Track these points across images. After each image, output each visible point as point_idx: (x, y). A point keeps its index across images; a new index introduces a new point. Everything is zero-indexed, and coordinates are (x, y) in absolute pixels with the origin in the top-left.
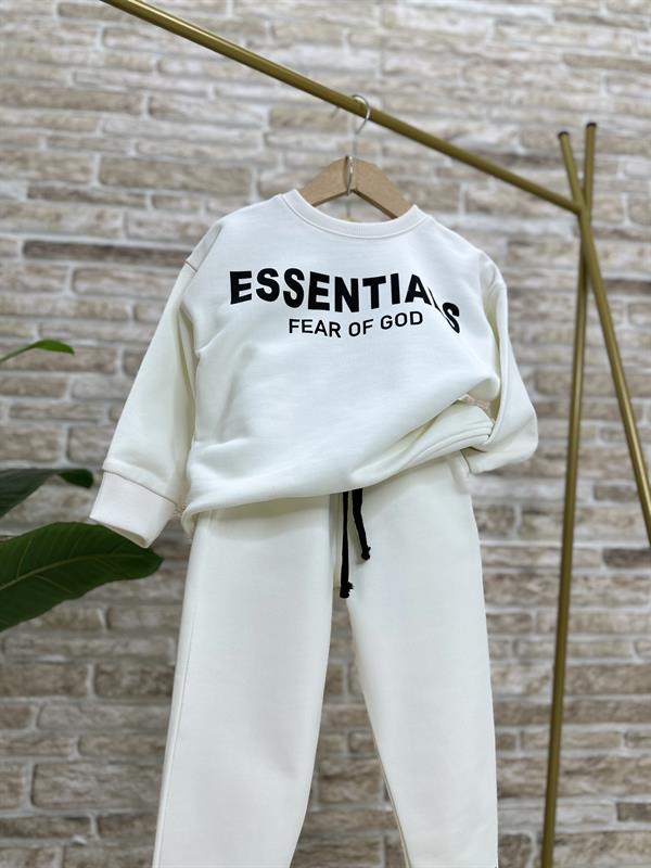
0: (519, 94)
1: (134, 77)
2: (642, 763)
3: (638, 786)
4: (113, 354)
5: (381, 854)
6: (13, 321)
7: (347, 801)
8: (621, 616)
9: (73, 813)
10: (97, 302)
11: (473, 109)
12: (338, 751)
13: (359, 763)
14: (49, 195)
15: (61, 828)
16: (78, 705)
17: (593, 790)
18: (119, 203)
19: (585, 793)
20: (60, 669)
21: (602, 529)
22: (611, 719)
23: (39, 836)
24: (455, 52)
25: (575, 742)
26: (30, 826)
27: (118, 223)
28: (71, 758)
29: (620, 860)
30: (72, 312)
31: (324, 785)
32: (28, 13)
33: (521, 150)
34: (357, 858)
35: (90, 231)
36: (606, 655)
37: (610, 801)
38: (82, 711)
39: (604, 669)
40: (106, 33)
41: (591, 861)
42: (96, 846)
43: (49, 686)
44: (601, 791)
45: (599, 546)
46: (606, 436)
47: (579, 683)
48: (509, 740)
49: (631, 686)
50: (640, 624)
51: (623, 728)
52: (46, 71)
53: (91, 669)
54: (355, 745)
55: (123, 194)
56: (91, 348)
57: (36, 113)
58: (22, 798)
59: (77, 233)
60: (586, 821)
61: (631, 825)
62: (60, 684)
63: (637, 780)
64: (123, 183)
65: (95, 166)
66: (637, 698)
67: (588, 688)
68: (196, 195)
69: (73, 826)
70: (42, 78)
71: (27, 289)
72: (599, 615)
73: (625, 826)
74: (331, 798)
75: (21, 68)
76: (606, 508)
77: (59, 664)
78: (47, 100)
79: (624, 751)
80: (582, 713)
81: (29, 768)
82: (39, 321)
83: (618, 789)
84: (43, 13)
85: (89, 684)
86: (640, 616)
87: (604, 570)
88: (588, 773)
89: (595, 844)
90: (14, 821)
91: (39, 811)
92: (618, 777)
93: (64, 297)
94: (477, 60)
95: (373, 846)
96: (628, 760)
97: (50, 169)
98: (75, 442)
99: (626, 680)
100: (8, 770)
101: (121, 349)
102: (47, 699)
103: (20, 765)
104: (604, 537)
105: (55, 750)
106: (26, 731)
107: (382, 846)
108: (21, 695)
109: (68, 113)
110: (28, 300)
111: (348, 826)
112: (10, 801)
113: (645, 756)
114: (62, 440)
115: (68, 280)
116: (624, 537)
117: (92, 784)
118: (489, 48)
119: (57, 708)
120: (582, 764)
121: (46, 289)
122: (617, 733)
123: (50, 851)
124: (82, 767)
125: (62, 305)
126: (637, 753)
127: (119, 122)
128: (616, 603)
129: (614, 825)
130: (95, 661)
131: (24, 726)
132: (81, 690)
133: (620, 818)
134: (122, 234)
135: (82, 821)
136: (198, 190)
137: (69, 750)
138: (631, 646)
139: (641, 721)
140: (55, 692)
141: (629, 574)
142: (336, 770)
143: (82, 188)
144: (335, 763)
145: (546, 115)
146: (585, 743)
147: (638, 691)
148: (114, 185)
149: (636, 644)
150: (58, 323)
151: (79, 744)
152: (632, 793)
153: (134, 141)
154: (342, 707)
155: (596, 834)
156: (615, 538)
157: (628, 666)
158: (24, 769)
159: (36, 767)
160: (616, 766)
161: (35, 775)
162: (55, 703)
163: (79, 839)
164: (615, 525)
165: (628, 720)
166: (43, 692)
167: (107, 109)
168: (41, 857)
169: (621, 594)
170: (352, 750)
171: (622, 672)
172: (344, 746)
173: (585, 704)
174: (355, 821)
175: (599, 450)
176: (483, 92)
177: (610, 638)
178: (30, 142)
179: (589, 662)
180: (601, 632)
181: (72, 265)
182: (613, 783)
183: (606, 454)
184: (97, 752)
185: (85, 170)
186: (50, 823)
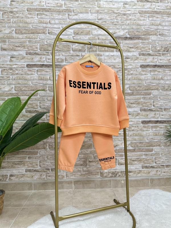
0: (128, 22)
1: (45, 25)
2: (147, 159)
3: (146, 163)
4: (46, 87)
5: (100, 174)
6: (26, 81)
7: (93, 165)
8: (144, 133)
9: (47, 168)
10: (42, 76)
11: (118, 27)
12: (92, 157)
13: (95, 159)
14: (30, 54)
15: (45, 170)
16: (46, 151)
17: (138, 164)
18: (44, 55)
19: (136, 164)
20: (43, 145)
21: (141, 117)
22: (141, 151)
23: (42, 172)
24: (114, 13)
25: (135, 155)
26: (40, 170)
27: (45, 59)
28: (46, 159)
29: (142, 175)
30: (38, 79)
31: (89, 163)
32: (21, 11)
33: (128, 36)
34: (95, 175)
35: (39, 61)
36: (141, 140)
37: (141, 165)
38: (47, 152)
39: (141, 143)
40: (37, 15)
41: (137, 175)
42: (51, 173)
43: (41, 148)
44: (139, 164)
45: (141, 120)
46: (143, 99)
47: (136, 145)
48: (122, 155)
49: (146, 145)
50: (148, 134)
51: (144, 153)
52: (26, 25)
53: (48, 145)
54: (94, 156)
55: (45, 53)
56: (42, 86)
57: (25, 35)
58: (38, 166)
59: (36, 62)
60: (136, 169)
61: (144, 169)
62: (43, 147)
63: (146, 162)
64: (45, 50)
65: (38, 47)
66: (147, 148)
67: (137, 146)
68: (59, 52)
69: (47, 170)
70: (25, 27)
71: (28, 75)
72: (140, 133)
73: (143, 169)
74: (91, 165)
75: (21, 25)
76: (143, 113)
77: (42, 144)
78: (27, 32)
79: (144, 157)
80: (136, 150)
81: (39, 161)
82: (32, 81)
83: (142, 163)
84: (24, 11)
85: (48, 147)
86: (148, 133)
87: (141, 125)
88: (137, 161)
89: (138, 172)
90: (37, 170)
91: (41, 168)
92: (142, 161)
93: (36, 76)
94: (119, 14)
95: (98, 173)
96: (144, 158)
97: (30, 48)
98: (41, 105)
99: (145, 145)
100: (35, 162)
101: (48, 86)
102: (41, 150)
103: (37, 161)
104: (142, 118)
105: (43, 158)
106: (38, 155)
107: (100, 173)
108: (36, 149)
109: (32, 35)
110: (29, 77)
111: (94, 169)
112: (36, 167)
113: (148, 158)
114: (39, 104)
115: (36, 72)
116: (146, 118)
117: (50, 163)
118: (122, 11)
119: (42, 151)
120: (136, 159)
121: (32, 74)
122: (142, 154)
123: (44, 174)
124: (48, 161)
125: (35, 77)
126: (146, 157)
127: (42, 36)
128: (143, 131)
129: (141, 169)
130: (48, 143)
131: (37, 155)
132: (46, 148)
133: (142, 168)
134: (45, 61)
135: (48, 169)
136: (60, 51)
137: (45, 158)
138: (146, 138)
139: (147, 152)
140: (42, 149)
141: (146, 125)
142: (91, 160)
143: (36, 52)
144: (91, 159)
145: (134, 27)
146: (136, 155)
147: (147, 146)
148: (43, 51)
149: (147, 138)
150: (35, 81)
151: (47, 157)
152: (145, 164)
153: (46, 40)
154: (92, 150)
155: (138, 171)
156: (144, 118)
157: (145, 142)
158: (38, 161)
159: (40, 161)
160: (142, 159)
161: (40, 162)
162: (42, 150)
163: (48, 172)
164: (144, 116)
165: (145, 152)
166: (40, 149)
167: (40, 33)
168: (42, 175)
169: (145, 129)
170: (94, 157)
171: (144, 143)
172: (93, 156)
173: (137, 149)
174: (95, 169)
175: (142, 101)
176: (120, 22)
177: (142, 137)
178: (25, 42)
179: (138, 141)
180: (140, 136)
181: (37, 69)
182: (141, 162)
183: (143, 102)
184: (50, 158)
185: (37, 48)
186: (43, 170)
